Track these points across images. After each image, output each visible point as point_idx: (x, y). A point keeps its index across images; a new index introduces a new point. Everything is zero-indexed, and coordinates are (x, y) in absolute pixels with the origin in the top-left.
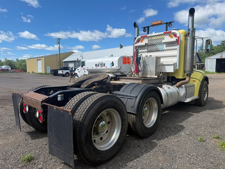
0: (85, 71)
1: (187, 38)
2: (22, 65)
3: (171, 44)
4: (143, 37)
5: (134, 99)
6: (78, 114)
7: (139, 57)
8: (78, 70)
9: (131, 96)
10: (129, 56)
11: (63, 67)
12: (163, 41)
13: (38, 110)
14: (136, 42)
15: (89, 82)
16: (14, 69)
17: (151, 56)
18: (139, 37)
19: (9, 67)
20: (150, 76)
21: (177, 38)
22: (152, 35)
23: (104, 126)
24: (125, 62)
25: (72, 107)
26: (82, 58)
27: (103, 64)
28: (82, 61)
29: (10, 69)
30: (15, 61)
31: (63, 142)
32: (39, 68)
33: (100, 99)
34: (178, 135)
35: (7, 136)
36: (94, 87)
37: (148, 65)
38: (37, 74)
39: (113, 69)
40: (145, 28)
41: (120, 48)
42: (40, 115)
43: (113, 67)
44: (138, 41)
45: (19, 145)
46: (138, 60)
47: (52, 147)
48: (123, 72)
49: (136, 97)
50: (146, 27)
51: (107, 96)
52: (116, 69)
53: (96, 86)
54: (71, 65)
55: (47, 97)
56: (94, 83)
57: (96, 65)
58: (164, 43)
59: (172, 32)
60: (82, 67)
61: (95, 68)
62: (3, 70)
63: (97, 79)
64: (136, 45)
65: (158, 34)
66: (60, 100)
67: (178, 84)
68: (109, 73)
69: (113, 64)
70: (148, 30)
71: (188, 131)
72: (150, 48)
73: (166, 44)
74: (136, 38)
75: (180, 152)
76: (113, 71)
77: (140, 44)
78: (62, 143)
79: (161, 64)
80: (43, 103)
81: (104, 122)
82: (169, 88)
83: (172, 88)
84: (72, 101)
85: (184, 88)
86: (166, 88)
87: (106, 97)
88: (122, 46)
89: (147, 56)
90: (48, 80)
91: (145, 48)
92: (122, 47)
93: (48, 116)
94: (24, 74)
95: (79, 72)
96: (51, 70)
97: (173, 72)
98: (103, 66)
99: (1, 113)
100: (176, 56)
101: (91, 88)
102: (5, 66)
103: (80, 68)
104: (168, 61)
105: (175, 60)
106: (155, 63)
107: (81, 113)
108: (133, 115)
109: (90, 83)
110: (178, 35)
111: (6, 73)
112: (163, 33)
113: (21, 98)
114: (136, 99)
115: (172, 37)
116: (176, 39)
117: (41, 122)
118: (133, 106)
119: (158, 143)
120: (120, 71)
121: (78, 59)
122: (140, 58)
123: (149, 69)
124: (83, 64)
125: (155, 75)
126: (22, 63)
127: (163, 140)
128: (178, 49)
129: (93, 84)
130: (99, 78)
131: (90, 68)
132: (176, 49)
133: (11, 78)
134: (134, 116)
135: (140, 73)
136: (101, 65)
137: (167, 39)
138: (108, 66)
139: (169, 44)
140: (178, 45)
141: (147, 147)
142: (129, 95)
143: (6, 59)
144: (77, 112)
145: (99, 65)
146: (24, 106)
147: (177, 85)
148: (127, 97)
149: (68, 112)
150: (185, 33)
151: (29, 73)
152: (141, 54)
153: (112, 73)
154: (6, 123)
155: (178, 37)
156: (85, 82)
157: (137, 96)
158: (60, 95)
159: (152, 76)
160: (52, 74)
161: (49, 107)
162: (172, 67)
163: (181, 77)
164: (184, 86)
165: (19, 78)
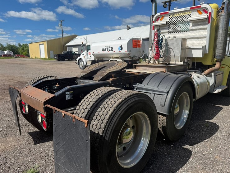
0: (90, 56)
1: (219, 14)
2: (25, 50)
3: (199, 22)
4: (163, 15)
5: (165, 95)
6: (96, 122)
7: (160, 38)
8: (83, 54)
9: (160, 92)
10: (139, 38)
11: (67, 52)
12: (190, 19)
13: (40, 113)
14: (154, 20)
15: (104, 72)
16: (16, 54)
17: (175, 37)
18: (159, 14)
19: (11, 53)
20: (173, 63)
21: (208, 14)
22: (175, 12)
23: (128, 134)
24: (135, 46)
25: (87, 111)
26: (87, 42)
27: (111, 48)
28: (87, 45)
29: (12, 54)
30: (17, 46)
31: (74, 162)
32: (42, 54)
33: (126, 100)
34: (213, 137)
35: (6, 137)
36: (111, 79)
37: (171, 50)
38: (40, 60)
39: (121, 54)
40: (165, 2)
41: (128, 30)
42: (43, 120)
43: (122, 51)
44: (157, 19)
45: (20, 152)
46: (159, 42)
47: (59, 165)
48: (133, 57)
49: (168, 93)
50: (167, 2)
51: (135, 95)
52: (124, 54)
53: (113, 78)
54: (75, 50)
55: (51, 95)
56: (110, 74)
57: (103, 49)
58: (190, 21)
59: (202, 7)
60: (87, 51)
61: (101, 52)
62: (6, 56)
63: (113, 68)
64: (154, 24)
65: (183, 10)
66: (69, 98)
67: (207, 71)
68: (117, 58)
69: (121, 48)
70: (170, 5)
71: (224, 131)
72: (172, 28)
73: (193, 23)
74: (153, 16)
75: (224, 163)
76: (122, 56)
77: (159, 23)
78: (73, 164)
79: (187, 47)
80: (46, 104)
81: (129, 129)
82: (199, 78)
83: (201, 77)
84: (86, 101)
85: (213, 76)
86: (196, 77)
87: (133, 97)
88: (129, 27)
89: (170, 37)
90: (52, 66)
91: (166, 27)
92: (129, 29)
93: (54, 124)
94: (26, 59)
95: (84, 57)
96: (54, 55)
97: (201, 57)
98: (110, 50)
99: (1, 107)
100: (205, 37)
101: (107, 81)
102: (7, 51)
103: (85, 53)
104: (195, 44)
105: (205, 42)
106: (181, 46)
107: (100, 122)
108: (162, 116)
109: (105, 74)
110: (210, 11)
111: (8, 58)
112: (190, 9)
113: (19, 94)
114: (167, 95)
115: (201, 14)
116: (207, 16)
117: (45, 129)
118: (163, 104)
119: (193, 150)
120: (130, 55)
121: (82, 43)
122: (162, 39)
123: (172, 54)
124: (88, 48)
125: (180, 61)
126: (24, 48)
127: (198, 145)
128: (209, 29)
129: (109, 76)
130: (115, 68)
131: (96, 52)
132: (206, 29)
133: (13, 64)
134: (165, 118)
135: (161, 59)
136: (108, 49)
137: (195, 16)
138: (116, 50)
139: (197, 22)
140: (209, 23)
141: (180, 156)
142: (157, 89)
143: (7, 44)
144: (93, 119)
145: (106, 49)
146: (23, 104)
147: (206, 73)
148: (154, 92)
149: (82, 123)
150: (218, 8)
151: (32, 58)
152: (164, 35)
153: (121, 57)
154: (6, 119)
155: (210, 13)
156: (98, 73)
157: (169, 91)
158: (68, 93)
159: (177, 63)
160: (56, 59)
161: (54, 111)
162: (201, 51)
163: (209, 63)
164: (213, 74)
165: (22, 64)
